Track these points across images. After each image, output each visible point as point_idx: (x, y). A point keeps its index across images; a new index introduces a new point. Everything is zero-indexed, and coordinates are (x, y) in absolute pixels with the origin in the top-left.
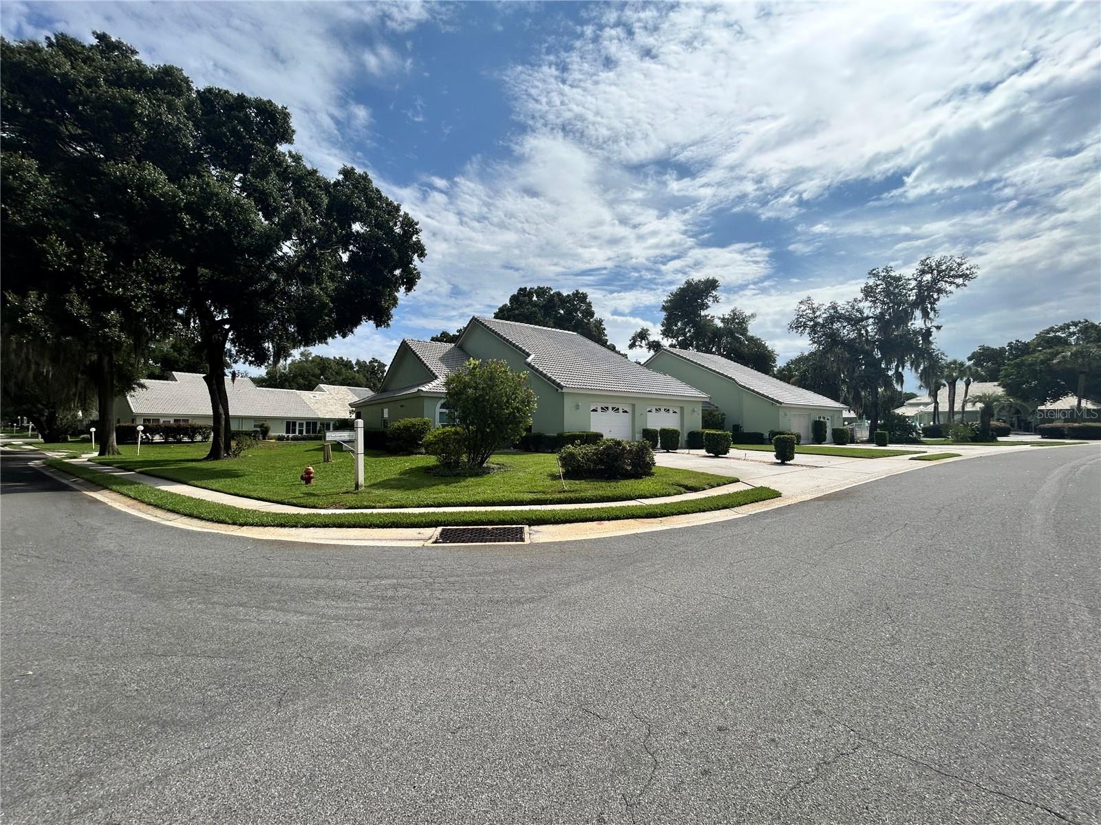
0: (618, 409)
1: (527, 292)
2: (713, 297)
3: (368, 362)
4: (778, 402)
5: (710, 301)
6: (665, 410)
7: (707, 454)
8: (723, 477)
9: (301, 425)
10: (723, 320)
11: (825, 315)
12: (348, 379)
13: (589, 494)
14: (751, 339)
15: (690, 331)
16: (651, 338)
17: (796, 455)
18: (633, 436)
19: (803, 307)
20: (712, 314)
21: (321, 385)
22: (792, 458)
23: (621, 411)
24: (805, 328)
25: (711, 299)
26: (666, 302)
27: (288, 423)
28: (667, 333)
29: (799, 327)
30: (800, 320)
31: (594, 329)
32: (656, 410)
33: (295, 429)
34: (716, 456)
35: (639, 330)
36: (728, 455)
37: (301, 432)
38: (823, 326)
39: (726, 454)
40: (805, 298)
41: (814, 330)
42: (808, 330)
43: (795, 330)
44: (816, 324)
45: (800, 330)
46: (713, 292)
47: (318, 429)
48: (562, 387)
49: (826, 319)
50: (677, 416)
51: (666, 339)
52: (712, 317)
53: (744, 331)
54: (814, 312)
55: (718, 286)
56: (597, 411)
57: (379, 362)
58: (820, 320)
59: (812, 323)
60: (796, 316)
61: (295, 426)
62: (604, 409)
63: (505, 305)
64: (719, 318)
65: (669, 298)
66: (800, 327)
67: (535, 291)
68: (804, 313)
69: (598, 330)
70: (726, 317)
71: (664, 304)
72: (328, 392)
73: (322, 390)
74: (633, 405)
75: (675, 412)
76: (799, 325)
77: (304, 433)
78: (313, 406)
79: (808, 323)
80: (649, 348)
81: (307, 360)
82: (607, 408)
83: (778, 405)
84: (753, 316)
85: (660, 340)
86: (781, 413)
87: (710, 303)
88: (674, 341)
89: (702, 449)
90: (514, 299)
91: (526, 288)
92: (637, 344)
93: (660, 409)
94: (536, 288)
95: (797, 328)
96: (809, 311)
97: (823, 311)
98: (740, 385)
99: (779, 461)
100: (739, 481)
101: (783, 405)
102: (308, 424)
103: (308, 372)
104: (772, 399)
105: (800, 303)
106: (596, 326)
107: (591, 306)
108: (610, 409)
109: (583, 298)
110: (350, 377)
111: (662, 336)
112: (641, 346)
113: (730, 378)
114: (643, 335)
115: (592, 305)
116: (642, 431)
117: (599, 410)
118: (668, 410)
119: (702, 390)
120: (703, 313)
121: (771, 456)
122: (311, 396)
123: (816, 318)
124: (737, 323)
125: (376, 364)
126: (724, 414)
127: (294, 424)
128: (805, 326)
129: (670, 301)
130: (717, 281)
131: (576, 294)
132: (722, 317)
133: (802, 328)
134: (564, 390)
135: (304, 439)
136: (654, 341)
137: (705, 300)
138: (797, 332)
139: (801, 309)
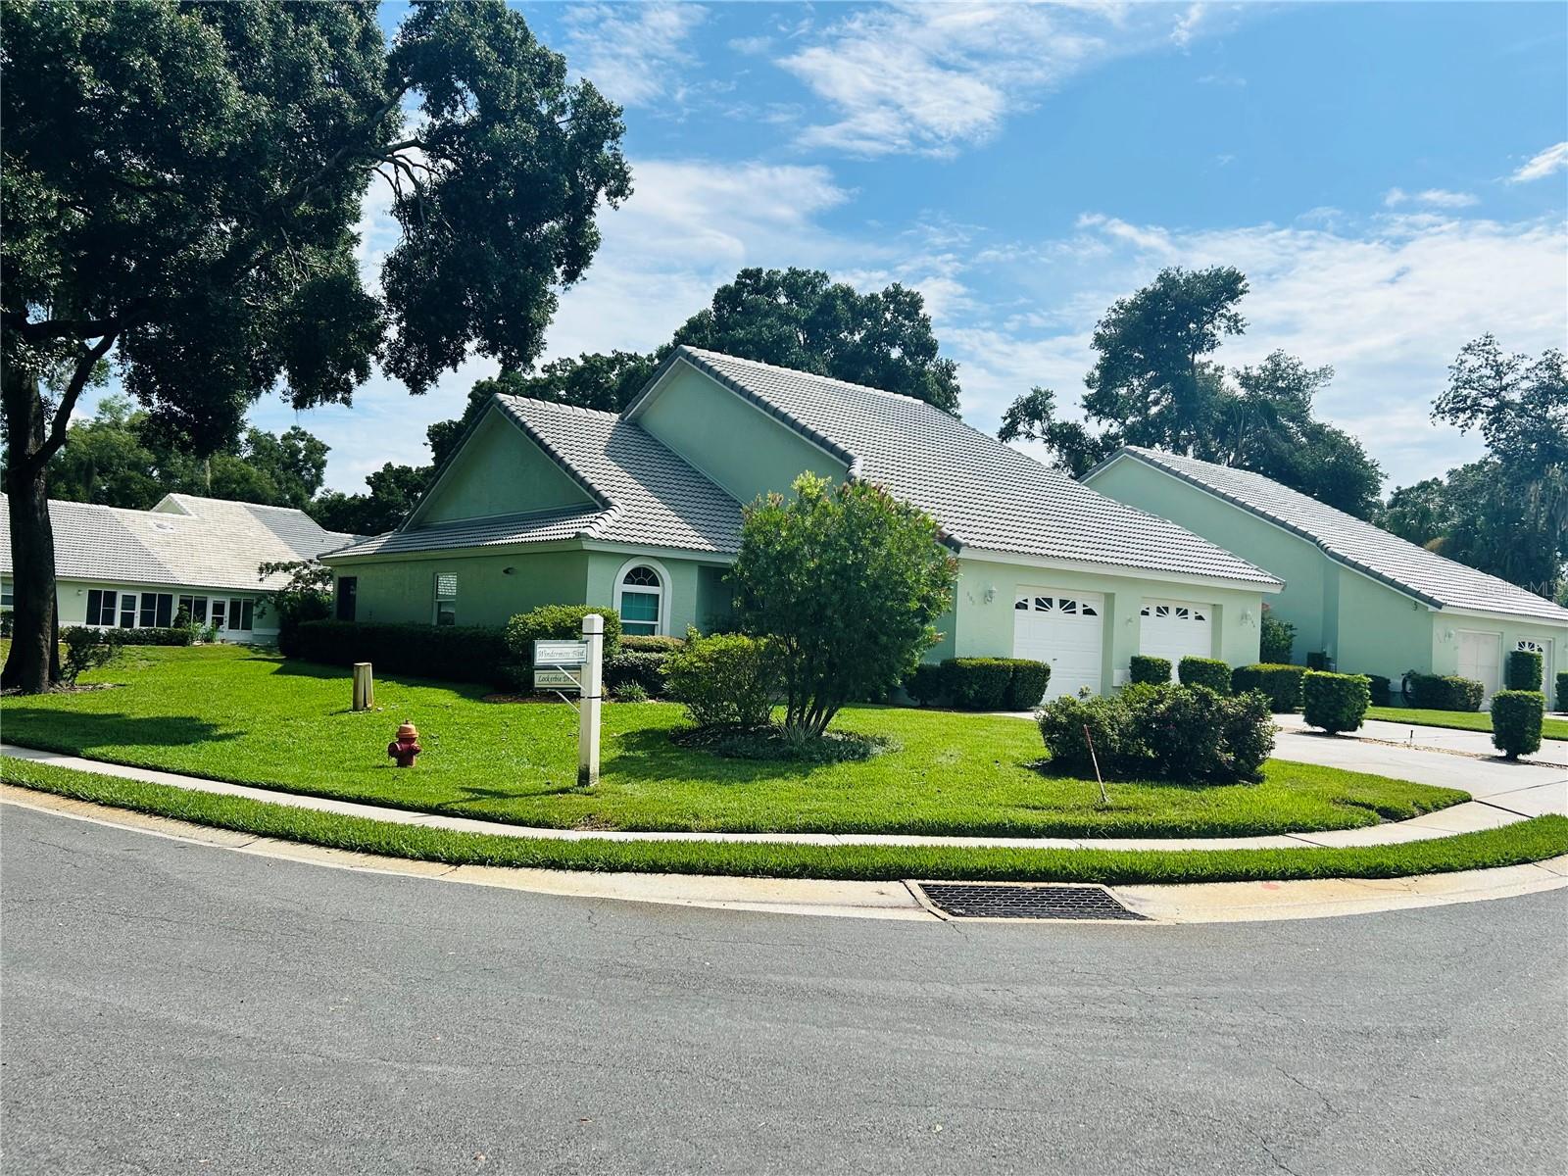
0: (1073, 605)
1: (762, 284)
2: (1229, 320)
3: (279, 438)
4: (1430, 601)
5: (1218, 329)
6: (1178, 610)
7: (1309, 729)
8: (1427, 789)
9: (129, 602)
10: (1246, 380)
11: (1525, 385)
12: (229, 481)
13: (1171, 815)
14: (1317, 433)
15: (1159, 403)
16: (1058, 417)
17: (1543, 742)
18: (1106, 673)
19: (1473, 361)
20: (1217, 362)
21: (176, 497)
22: (1535, 748)
23: (1079, 609)
24: (1473, 416)
25: (1224, 323)
26: (1106, 325)
27: (94, 597)
28: (1099, 403)
29: (1459, 410)
30: (1465, 392)
31: (936, 387)
32: (1159, 609)
33: (113, 612)
34: (1331, 733)
35: (1028, 394)
36: (1359, 732)
37: (127, 620)
38: (1522, 411)
39: (1355, 730)
40: (1479, 337)
41: (1497, 420)
42: (1481, 420)
43: (1448, 420)
44: (1504, 405)
45: (1462, 416)
46: (1230, 305)
47: (175, 613)
48: (957, 546)
49: (1528, 397)
50: (1205, 627)
51: (1095, 419)
52: (1216, 370)
53: (1299, 414)
54: (1499, 375)
55: (1243, 292)
56: (1026, 607)
57: (311, 440)
58: (1515, 396)
59: (1493, 402)
60: (1453, 383)
61: (113, 604)
62: (1043, 604)
63: (704, 315)
64: (1238, 375)
65: (1114, 316)
66: (1463, 410)
67: (785, 279)
68: (1475, 376)
69: (945, 391)
70: (1255, 372)
71: (1100, 330)
72: (195, 517)
73: (178, 510)
74: (1109, 598)
75: (1200, 618)
76: (1461, 405)
77: (137, 625)
78: (163, 554)
79: (1485, 401)
80: (1050, 442)
81: (116, 425)
82: (1050, 601)
83: (1431, 608)
84: (1324, 373)
85: (1082, 422)
86: (1438, 629)
87: (1220, 335)
88: (1116, 424)
89: (1293, 712)
90: (726, 297)
91: (759, 271)
92: (1020, 428)
93: (1167, 609)
94: (785, 271)
95: (1455, 411)
96: (1488, 372)
97: (1522, 372)
98: (1333, 555)
99: (1504, 753)
100: (1470, 800)
101: (1444, 610)
102: (148, 600)
103: (120, 457)
104: (1417, 594)
105: (1466, 350)
106: (938, 382)
107: (928, 328)
108: (1056, 603)
109: (908, 305)
110: (237, 476)
111: (1085, 412)
112: (1030, 436)
113: (1304, 534)
114: (1034, 408)
115: (931, 324)
116: (1129, 663)
117: (1032, 604)
118: (1186, 612)
119: (1262, 565)
120: (1199, 358)
121: (1485, 743)
122: (151, 523)
123: (1504, 388)
124: (1279, 392)
125: (301, 445)
126: (1291, 627)
127: (111, 598)
128: (1475, 408)
129: (1115, 323)
130: (1242, 279)
131: (894, 295)
132: (1242, 372)
133: (1468, 413)
134: (964, 554)
135: (138, 640)
136: (1065, 424)
137: (1209, 326)
138: (1453, 424)
139: (1468, 365)
